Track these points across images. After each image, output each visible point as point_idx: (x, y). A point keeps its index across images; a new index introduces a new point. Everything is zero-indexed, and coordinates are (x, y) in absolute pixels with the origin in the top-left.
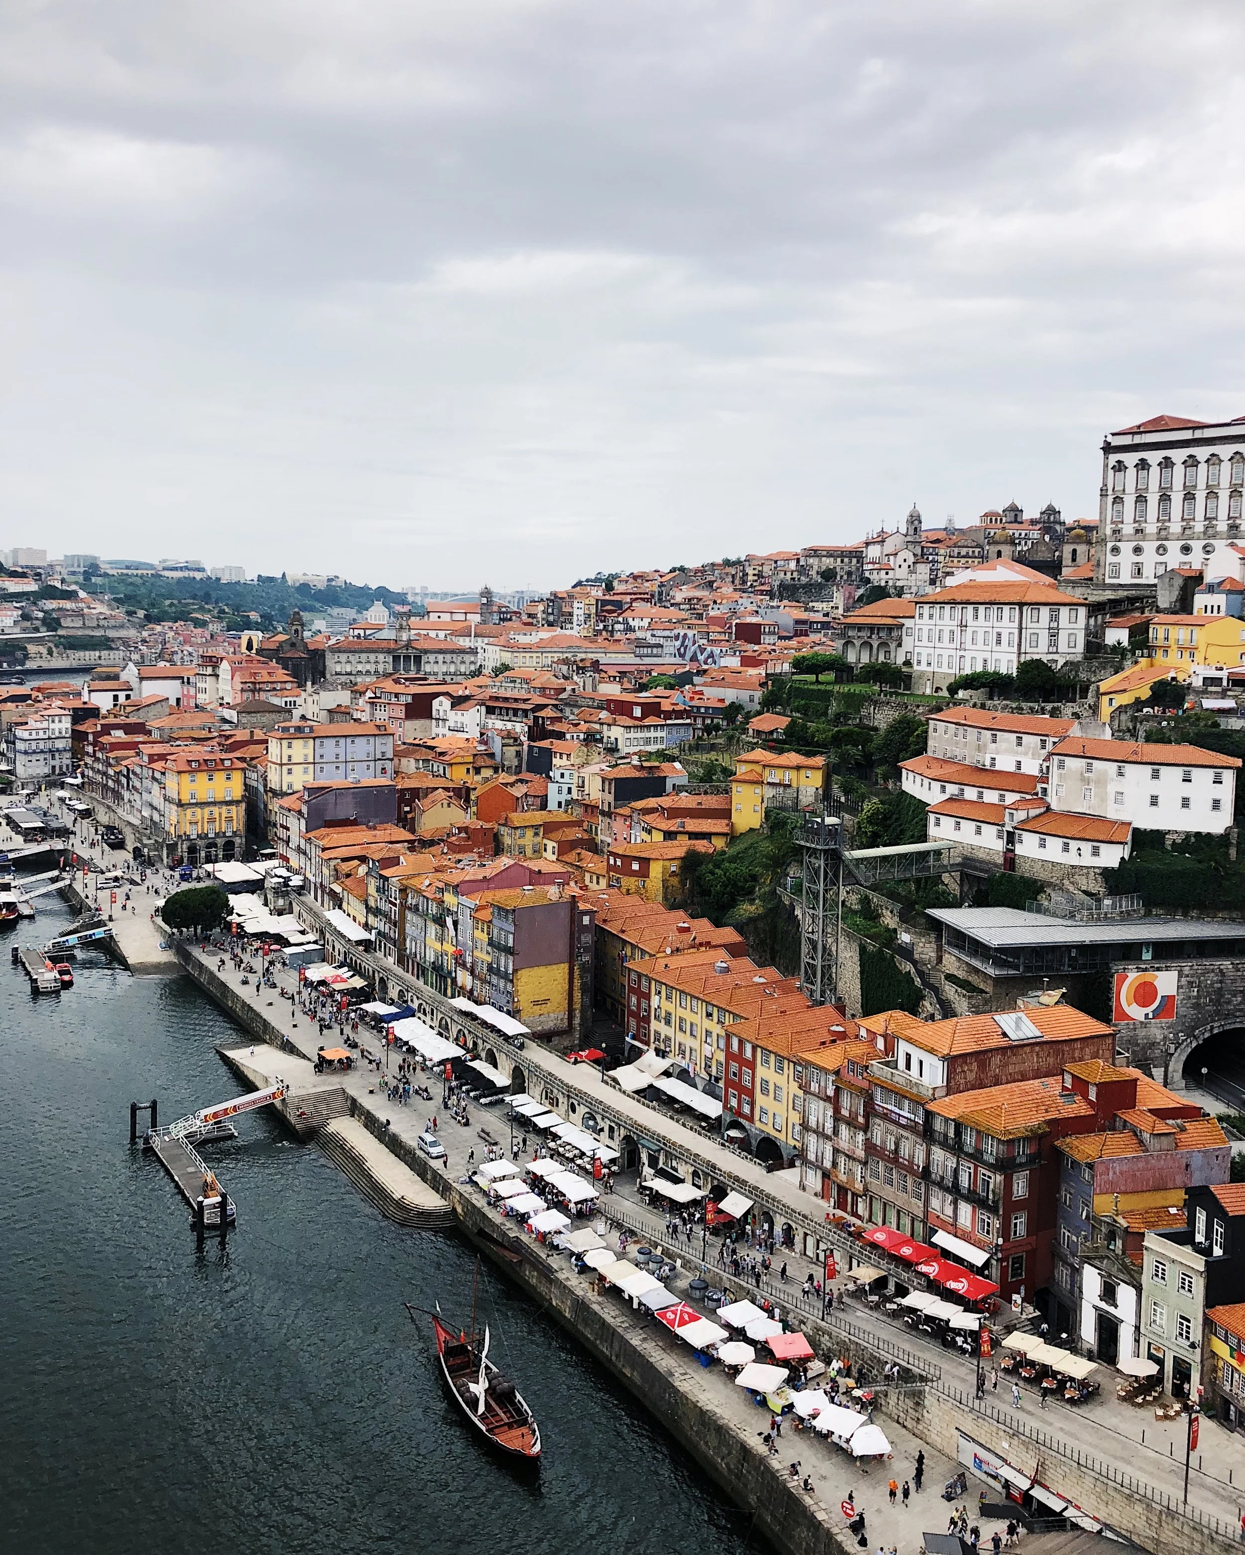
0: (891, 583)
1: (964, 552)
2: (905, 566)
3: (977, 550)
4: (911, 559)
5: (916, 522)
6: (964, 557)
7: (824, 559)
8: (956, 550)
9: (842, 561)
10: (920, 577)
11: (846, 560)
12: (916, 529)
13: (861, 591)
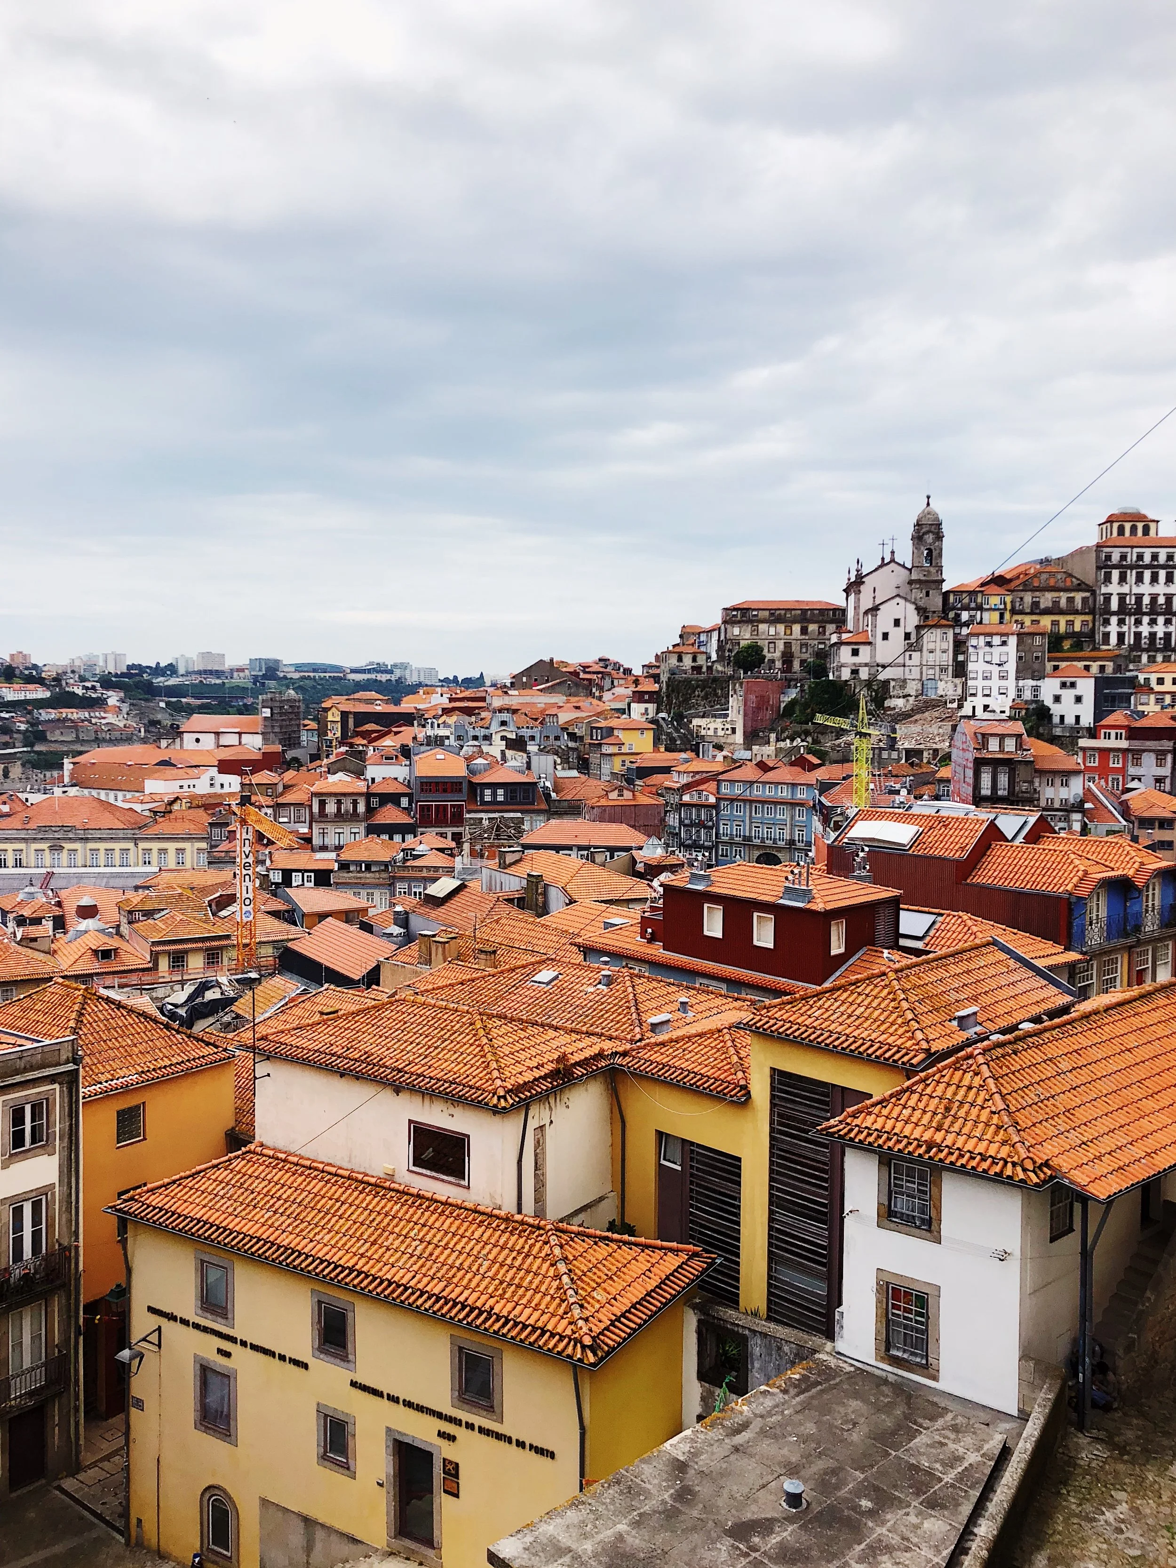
0: (864, 674)
1: (1046, 600)
2: (897, 635)
3: (1079, 597)
4: (912, 619)
5: (930, 538)
6: (1047, 612)
7: (763, 627)
8: (1028, 598)
9: (804, 631)
10: (930, 658)
11: (813, 627)
12: (930, 551)
13: (793, 694)
